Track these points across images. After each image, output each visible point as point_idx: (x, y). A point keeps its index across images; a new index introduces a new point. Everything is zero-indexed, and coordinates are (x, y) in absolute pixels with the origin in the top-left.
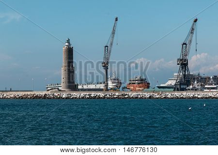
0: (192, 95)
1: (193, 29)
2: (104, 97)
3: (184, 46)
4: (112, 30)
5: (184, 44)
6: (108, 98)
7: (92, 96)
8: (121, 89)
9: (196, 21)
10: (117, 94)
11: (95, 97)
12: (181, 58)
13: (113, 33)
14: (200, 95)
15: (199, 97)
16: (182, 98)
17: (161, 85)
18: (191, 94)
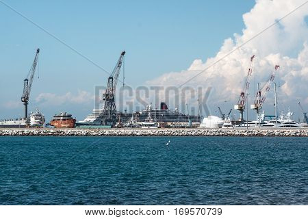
0: (130, 133)
1: (120, 63)
2: (38, 135)
3: (111, 80)
4: (33, 62)
5: (110, 78)
6: (42, 135)
7: (25, 133)
8: (44, 126)
9: (123, 53)
10: (52, 131)
11: (28, 135)
12: (107, 93)
13: (35, 65)
14: (138, 132)
15: (138, 134)
16: (121, 135)
17: (80, 122)
18: (129, 131)
